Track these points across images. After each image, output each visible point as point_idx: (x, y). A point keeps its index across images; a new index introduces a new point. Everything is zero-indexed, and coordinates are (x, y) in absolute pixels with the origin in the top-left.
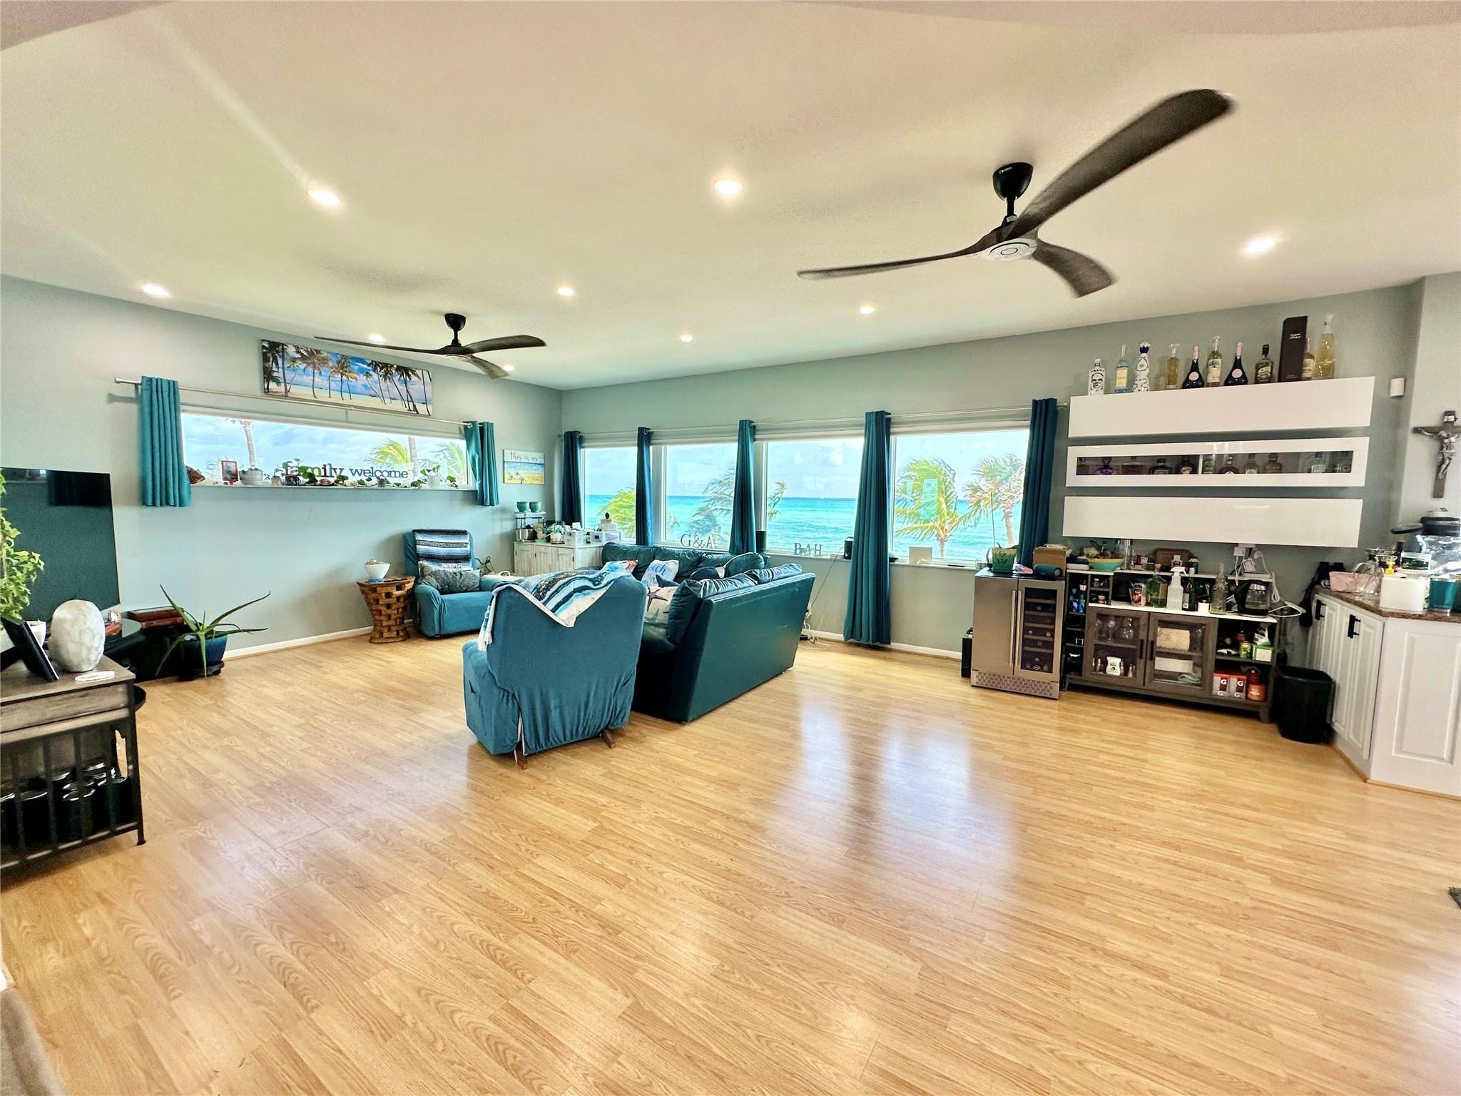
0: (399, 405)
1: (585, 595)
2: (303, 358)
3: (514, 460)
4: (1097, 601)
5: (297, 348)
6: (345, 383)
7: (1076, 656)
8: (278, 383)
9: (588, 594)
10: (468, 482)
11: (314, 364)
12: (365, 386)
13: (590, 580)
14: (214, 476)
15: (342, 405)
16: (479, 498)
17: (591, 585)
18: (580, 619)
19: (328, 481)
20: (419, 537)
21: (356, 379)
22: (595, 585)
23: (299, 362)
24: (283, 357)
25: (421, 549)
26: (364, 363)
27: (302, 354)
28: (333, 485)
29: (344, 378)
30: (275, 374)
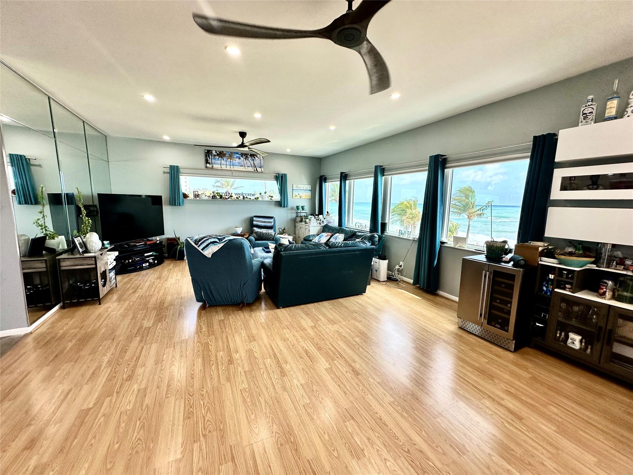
0: (251, 169)
1: (215, 245)
2: (218, 155)
3: (297, 189)
4: (564, 289)
5: (216, 151)
6: (232, 162)
7: (540, 325)
8: (210, 164)
9: (216, 245)
10: (277, 197)
11: (221, 156)
12: (239, 163)
13: (218, 239)
14: (191, 196)
15: (231, 170)
16: (280, 204)
17: (218, 241)
18: (214, 255)
19: (226, 198)
20: (255, 219)
21: (235, 160)
22: (219, 241)
23: (216, 156)
24: (211, 155)
25: (255, 223)
26: (238, 154)
27: (217, 153)
28: (227, 199)
29: (231, 160)
30: (209, 161)
